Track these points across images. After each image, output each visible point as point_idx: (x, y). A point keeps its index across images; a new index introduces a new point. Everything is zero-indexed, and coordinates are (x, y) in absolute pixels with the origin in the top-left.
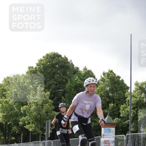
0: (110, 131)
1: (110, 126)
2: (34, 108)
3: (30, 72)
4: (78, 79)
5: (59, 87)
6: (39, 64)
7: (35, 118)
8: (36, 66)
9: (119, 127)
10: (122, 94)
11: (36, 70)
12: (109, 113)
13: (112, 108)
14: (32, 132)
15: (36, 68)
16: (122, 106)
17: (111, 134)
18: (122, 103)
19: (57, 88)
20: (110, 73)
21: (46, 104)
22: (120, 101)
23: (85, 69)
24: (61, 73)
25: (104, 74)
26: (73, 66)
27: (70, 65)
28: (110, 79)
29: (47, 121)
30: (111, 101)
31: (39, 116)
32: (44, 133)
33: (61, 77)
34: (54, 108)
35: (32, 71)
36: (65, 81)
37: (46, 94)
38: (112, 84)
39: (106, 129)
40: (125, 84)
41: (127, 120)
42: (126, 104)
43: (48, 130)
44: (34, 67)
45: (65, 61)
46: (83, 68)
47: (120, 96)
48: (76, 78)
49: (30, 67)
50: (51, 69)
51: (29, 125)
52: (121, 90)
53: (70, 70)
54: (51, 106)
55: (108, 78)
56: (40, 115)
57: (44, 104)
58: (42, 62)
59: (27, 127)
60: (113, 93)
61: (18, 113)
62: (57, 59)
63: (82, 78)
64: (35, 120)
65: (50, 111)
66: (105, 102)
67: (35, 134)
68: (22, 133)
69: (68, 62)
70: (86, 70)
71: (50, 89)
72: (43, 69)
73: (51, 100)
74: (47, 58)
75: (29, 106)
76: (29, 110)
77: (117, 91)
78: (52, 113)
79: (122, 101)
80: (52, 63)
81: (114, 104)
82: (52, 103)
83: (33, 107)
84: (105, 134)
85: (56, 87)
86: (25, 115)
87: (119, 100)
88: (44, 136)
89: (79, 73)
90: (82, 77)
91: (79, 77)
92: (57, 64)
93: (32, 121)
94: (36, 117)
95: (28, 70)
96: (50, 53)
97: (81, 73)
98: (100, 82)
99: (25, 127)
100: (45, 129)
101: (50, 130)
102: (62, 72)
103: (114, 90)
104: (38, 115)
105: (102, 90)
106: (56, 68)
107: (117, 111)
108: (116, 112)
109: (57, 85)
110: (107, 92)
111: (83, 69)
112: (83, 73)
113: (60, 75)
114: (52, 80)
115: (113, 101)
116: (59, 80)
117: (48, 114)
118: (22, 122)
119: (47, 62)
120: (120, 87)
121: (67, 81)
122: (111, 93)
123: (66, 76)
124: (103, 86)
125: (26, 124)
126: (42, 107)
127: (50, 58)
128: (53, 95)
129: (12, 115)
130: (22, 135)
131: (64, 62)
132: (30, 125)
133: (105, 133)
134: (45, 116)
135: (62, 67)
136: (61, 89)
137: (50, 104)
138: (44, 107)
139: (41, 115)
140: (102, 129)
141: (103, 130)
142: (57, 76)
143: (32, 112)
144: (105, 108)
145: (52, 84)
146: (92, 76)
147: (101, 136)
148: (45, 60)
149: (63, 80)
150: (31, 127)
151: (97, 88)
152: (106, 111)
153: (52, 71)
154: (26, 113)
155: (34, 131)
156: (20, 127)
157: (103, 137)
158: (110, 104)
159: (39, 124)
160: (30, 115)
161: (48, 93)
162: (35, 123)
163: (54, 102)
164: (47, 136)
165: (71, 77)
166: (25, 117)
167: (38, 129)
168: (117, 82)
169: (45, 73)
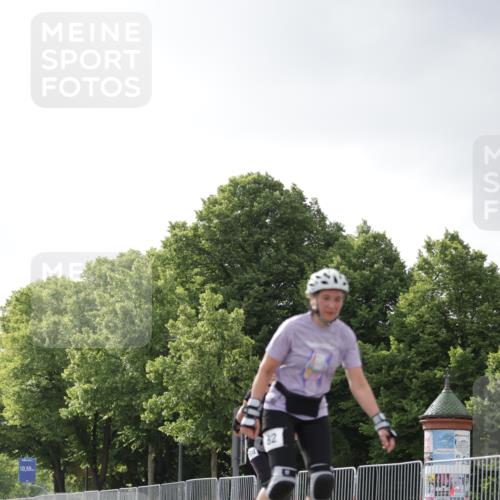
0: (452, 441)
1: (450, 426)
2: (192, 365)
3: (176, 241)
4: (341, 264)
5: (277, 291)
6: (204, 213)
7: (197, 399)
8: (195, 220)
10: (491, 314)
11: (195, 236)
12: (450, 378)
13: (458, 362)
14: (184, 448)
15: (195, 229)
16: (491, 355)
17: (456, 451)
18: (491, 345)
19: (270, 297)
20: (449, 243)
21: (235, 351)
22: (484, 339)
23: (364, 230)
24: (283, 246)
25: (429, 246)
26: (324, 218)
27: (311, 218)
28: (451, 263)
30: (457, 338)
31: (209, 393)
32: (228, 449)
33: (283, 257)
35: (181, 240)
36: (295, 270)
37: (233, 315)
38: (456, 280)
39: (441, 437)
43: (239, 441)
44: (190, 224)
45: (294, 205)
46: (358, 228)
47: (486, 323)
49: (176, 223)
50: (249, 229)
51: (173, 423)
52: (489, 301)
53: (312, 232)
54: (247, 358)
55: (444, 262)
56: (213, 390)
57: (225, 351)
58: (217, 207)
59: (168, 429)
60: (460, 311)
61: (137, 382)
62: (266, 198)
63: (354, 261)
64: (195, 405)
65: (245, 374)
66: (437, 341)
67: (198, 454)
68: (150, 448)
69: (305, 206)
70: (367, 232)
71: (246, 299)
72: (221, 231)
73: (248, 337)
74: (234, 194)
75: (173, 357)
76: (175, 372)
77: (474, 306)
79: (493, 337)
80: (251, 211)
81: (464, 350)
82: (254, 348)
83: (188, 362)
84: (435, 452)
85: (265, 291)
86: (162, 389)
87: (482, 335)
88: (228, 459)
89: (342, 245)
90: (355, 256)
91: (343, 257)
92: (267, 215)
93: (186, 410)
94: (198, 396)
95: (169, 235)
96: (242, 177)
97: (349, 245)
98: (415, 274)
99: (160, 429)
100: (230, 438)
103: (464, 301)
104: (206, 389)
105: (423, 300)
106: (265, 225)
109: (267, 284)
110: (442, 311)
111: (355, 229)
112: (357, 242)
113: (277, 249)
114: (251, 267)
115: (462, 337)
116: (275, 267)
117: (241, 384)
118: (152, 411)
119: (234, 206)
120: (487, 290)
121: (302, 271)
122: (455, 313)
123: (299, 253)
124: (428, 287)
125: (164, 421)
126: (219, 361)
127: (244, 194)
128: (255, 319)
129: (116, 388)
130: (151, 457)
131: (291, 208)
132: (180, 423)
133: (435, 448)
134: (228, 392)
135: (284, 223)
136: (281, 300)
137: (247, 351)
138: (226, 360)
139: (217, 389)
140: (427, 435)
141: (429, 439)
142: (269, 256)
143: (184, 380)
144: (434, 364)
145: (251, 284)
146: (389, 253)
147: (423, 460)
148: (227, 199)
149: (290, 268)
150: (183, 429)
151: (406, 295)
152: (439, 374)
153: (251, 238)
154: (165, 380)
155: (194, 444)
156: (143, 431)
157: (429, 464)
158: (451, 348)
159: (209, 421)
160: (179, 387)
161: (238, 313)
162: (196, 416)
163: (258, 344)
164: (238, 460)
165: (316, 256)
166: (162, 397)
167: (207, 436)
168: (474, 274)
169: (227, 246)
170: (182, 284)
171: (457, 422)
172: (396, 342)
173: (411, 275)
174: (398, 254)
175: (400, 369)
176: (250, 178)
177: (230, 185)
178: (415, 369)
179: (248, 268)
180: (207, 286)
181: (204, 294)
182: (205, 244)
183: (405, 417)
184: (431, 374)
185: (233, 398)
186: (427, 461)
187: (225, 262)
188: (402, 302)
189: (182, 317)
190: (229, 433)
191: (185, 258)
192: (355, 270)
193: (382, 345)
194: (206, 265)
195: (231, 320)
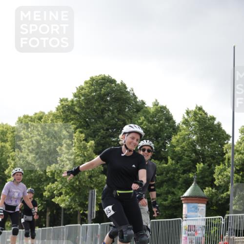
0: (197, 209)
1: (197, 201)
3: (63, 108)
4: (144, 121)
5: (112, 133)
6: (77, 94)
7: (71, 186)
9: (212, 202)
10: (217, 147)
11: (72, 105)
12: (196, 179)
13: (201, 170)
14: (65, 209)
15: (72, 101)
16: (217, 167)
17: (199, 214)
18: (217, 162)
19: (108, 136)
20: (198, 111)
22: (214, 159)
24: (116, 111)
25: (188, 113)
26: (136, 98)
27: (130, 97)
28: (198, 122)
29: (90, 191)
30: (200, 158)
31: (78, 183)
32: (86, 211)
33: (116, 116)
34: (103, 170)
35: (65, 107)
37: (89, 144)
38: (201, 130)
39: (191, 207)
40: (224, 130)
41: (225, 191)
42: (225, 165)
43: (92, 207)
44: (70, 99)
47: (215, 151)
48: (140, 119)
49: (63, 99)
50: (98, 102)
51: (59, 197)
52: (217, 141)
53: (130, 105)
55: (195, 120)
56: (80, 182)
58: (84, 91)
59: (56, 200)
61: (42, 177)
62: (108, 87)
63: (151, 119)
64: (70, 189)
65: (95, 174)
66: (190, 160)
67: (71, 213)
68: (48, 209)
69: (127, 92)
70: (157, 105)
71: (97, 137)
72: (85, 103)
74: (92, 85)
76: (61, 172)
77: (210, 142)
78: (99, 177)
79: (219, 159)
80: (100, 93)
81: (204, 164)
84: (188, 215)
85: (106, 133)
86: (54, 181)
87: (213, 157)
88: (86, 215)
89: (145, 111)
90: (151, 117)
91: (145, 117)
92: (108, 95)
94: (72, 184)
95: (59, 104)
96: (96, 76)
97: (148, 111)
98: (180, 126)
99: (53, 200)
100: (87, 205)
101: (95, 206)
103: (204, 140)
104: (76, 181)
105: (184, 139)
106: (107, 101)
107: (210, 176)
108: (207, 177)
109: (107, 130)
110: (193, 144)
111: (152, 104)
112: (152, 110)
113: (113, 113)
114: (100, 121)
115: (203, 158)
116: (111, 121)
117: (94, 179)
118: (49, 191)
119: (92, 91)
120: (215, 135)
122: (200, 146)
123: (123, 115)
124: (187, 133)
125: (55, 196)
127: (97, 85)
128: (101, 147)
129: (32, 179)
130: (48, 214)
131: (120, 92)
132: (63, 197)
133: (188, 212)
134: (87, 183)
135: (116, 100)
136: (114, 137)
139: (82, 181)
140: (184, 206)
141: (185, 208)
142: (109, 116)
144: (189, 171)
145: (100, 129)
146: (167, 116)
147: (182, 218)
148: (89, 87)
149: (119, 122)
150: (64, 200)
151: (176, 137)
152: (191, 175)
153: (99, 107)
154: (56, 176)
155: (69, 208)
157: (185, 220)
158: (198, 164)
159: (77, 197)
160: (63, 180)
161: (92, 142)
162: (71, 194)
164: (91, 216)
165: (132, 117)
166: (54, 184)
167: (76, 204)
168: (209, 127)
169: (88, 110)
171: (199, 200)
172: (171, 160)
173: (178, 127)
174: (172, 117)
175: (172, 173)
176: (100, 77)
177: (90, 81)
178: (179, 173)
179: (98, 121)
180: (78, 130)
181: (76, 134)
182: (77, 109)
183: (175, 197)
184: (188, 176)
185: (89, 185)
186: (184, 219)
187: (87, 118)
188: (174, 140)
190: (87, 203)
191: (67, 116)
192: (151, 124)
193: (164, 161)
194: (77, 120)
195: (88, 147)
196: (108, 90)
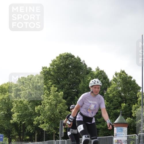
0: (122, 130)
1: (122, 126)
2: (48, 108)
3: (44, 72)
4: (91, 79)
5: (73, 87)
6: (52, 64)
7: (49, 118)
8: (49, 66)
9: (131, 126)
10: (133, 94)
11: (49, 71)
12: (122, 113)
13: (124, 108)
14: (46, 132)
15: (49, 69)
16: (133, 106)
17: (123, 133)
18: (133, 103)
19: (71, 88)
20: (122, 73)
21: (60, 104)
22: (131, 101)
23: (98, 69)
24: (74, 74)
25: (116, 74)
26: (86, 66)
27: (83, 66)
28: (122, 79)
29: (60, 121)
30: (124, 101)
31: (53, 116)
32: (58, 132)
33: (75, 77)
36: (78, 81)
37: (60, 94)
38: (124, 84)
39: (119, 129)
40: (137, 84)
42: (138, 104)
43: (61, 130)
44: (48, 67)
46: (96, 69)
47: (132, 96)
48: (88, 78)
49: (44, 67)
50: (65, 69)
51: (43, 125)
52: (133, 90)
53: (83, 70)
54: (64, 106)
55: (120, 79)
57: (58, 104)
58: (56, 62)
59: (41, 126)
60: (125, 93)
61: (33, 113)
62: (70, 60)
64: (49, 119)
65: (63, 111)
66: (118, 102)
67: (49, 134)
68: (36, 132)
69: (81, 62)
70: (98, 70)
71: (64, 89)
72: (57, 69)
73: (64, 100)
74: (61, 59)
75: (43, 106)
76: (43, 110)
77: (129, 91)
78: (65, 112)
79: (134, 101)
80: (65, 64)
81: (126, 104)
83: (47, 107)
84: (117, 134)
85: (69, 87)
86: (39, 115)
87: (131, 100)
88: (58, 135)
89: (91, 74)
90: (95, 77)
92: (70, 65)
95: (42, 70)
96: (63, 54)
97: (93, 74)
99: (39, 126)
100: (59, 129)
101: (63, 129)
102: (75, 72)
103: (126, 90)
104: (52, 115)
105: (114, 90)
106: (69, 68)
107: (130, 111)
108: (128, 112)
109: (70, 85)
110: (119, 93)
112: (96, 73)
113: (73, 75)
114: (66, 80)
115: (125, 100)
116: (72, 80)
117: (62, 114)
118: (36, 121)
119: (61, 62)
120: (132, 87)
121: (80, 81)
122: (123, 93)
123: (79, 76)
124: (116, 86)
125: (40, 124)
126: (56, 107)
127: (63, 59)
128: (66, 95)
129: (27, 114)
130: (36, 134)
131: (77, 63)
132: (45, 125)
133: (117, 132)
134: (58, 116)
135: (75, 67)
136: (74, 89)
137: (64, 104)
138: (58, 106)
139: (55, 115)
140: (115, 128)
141: (115, 130)
142: (71, 77)
143: (46, 112)
144: (117, 108)
145: (65, 85)
146: (105, 76)
148: (59, 60)
149: (76, 80)
150: (45, 126)
151: (109, 88)
152: (118, 111)
153: (65, 72)
154: (40, 112)
155: (48, 131)
156: (34, 127)
158: (122, 104)
159: (53, 124)
160: (44, 114)
161: (62, 93)
162: (49, 123)
163: (67, 102)
164: (61, 136)
165: (84, 77)
166: (40, 117)
167: (52, 128)
168: (129, 82)
169: (58, 74)
170: (46, 85)
171: (124, 125)
173: (111, 83)
176: (65, 54)
177: (59, 56)
178: (112, 110)
179: (64, 80)
180: (53, 85)
181: (52, 88)
182: (52, 73)
184: (116, 111)
185: (60, 117)
186: (115, 136)
187: (58, 78)
188: (108, 90)
189: (46, 94)
191: (46, 77)
194: (52, 79)
195: (59, 95)
196: (70, 61)
